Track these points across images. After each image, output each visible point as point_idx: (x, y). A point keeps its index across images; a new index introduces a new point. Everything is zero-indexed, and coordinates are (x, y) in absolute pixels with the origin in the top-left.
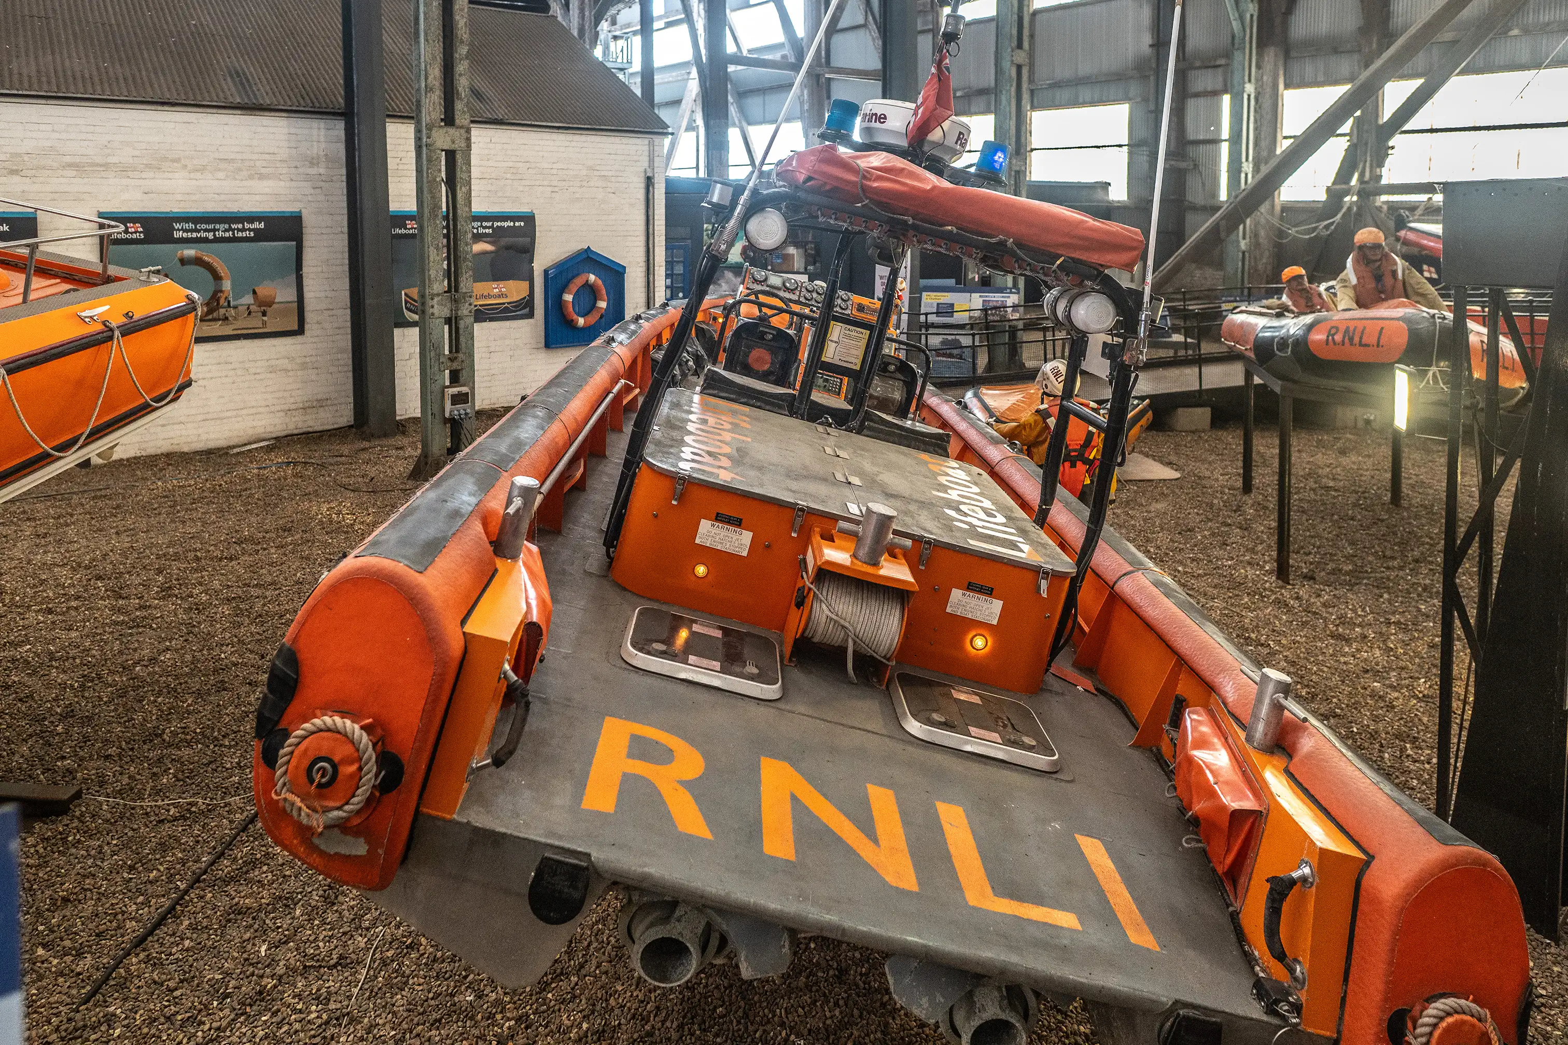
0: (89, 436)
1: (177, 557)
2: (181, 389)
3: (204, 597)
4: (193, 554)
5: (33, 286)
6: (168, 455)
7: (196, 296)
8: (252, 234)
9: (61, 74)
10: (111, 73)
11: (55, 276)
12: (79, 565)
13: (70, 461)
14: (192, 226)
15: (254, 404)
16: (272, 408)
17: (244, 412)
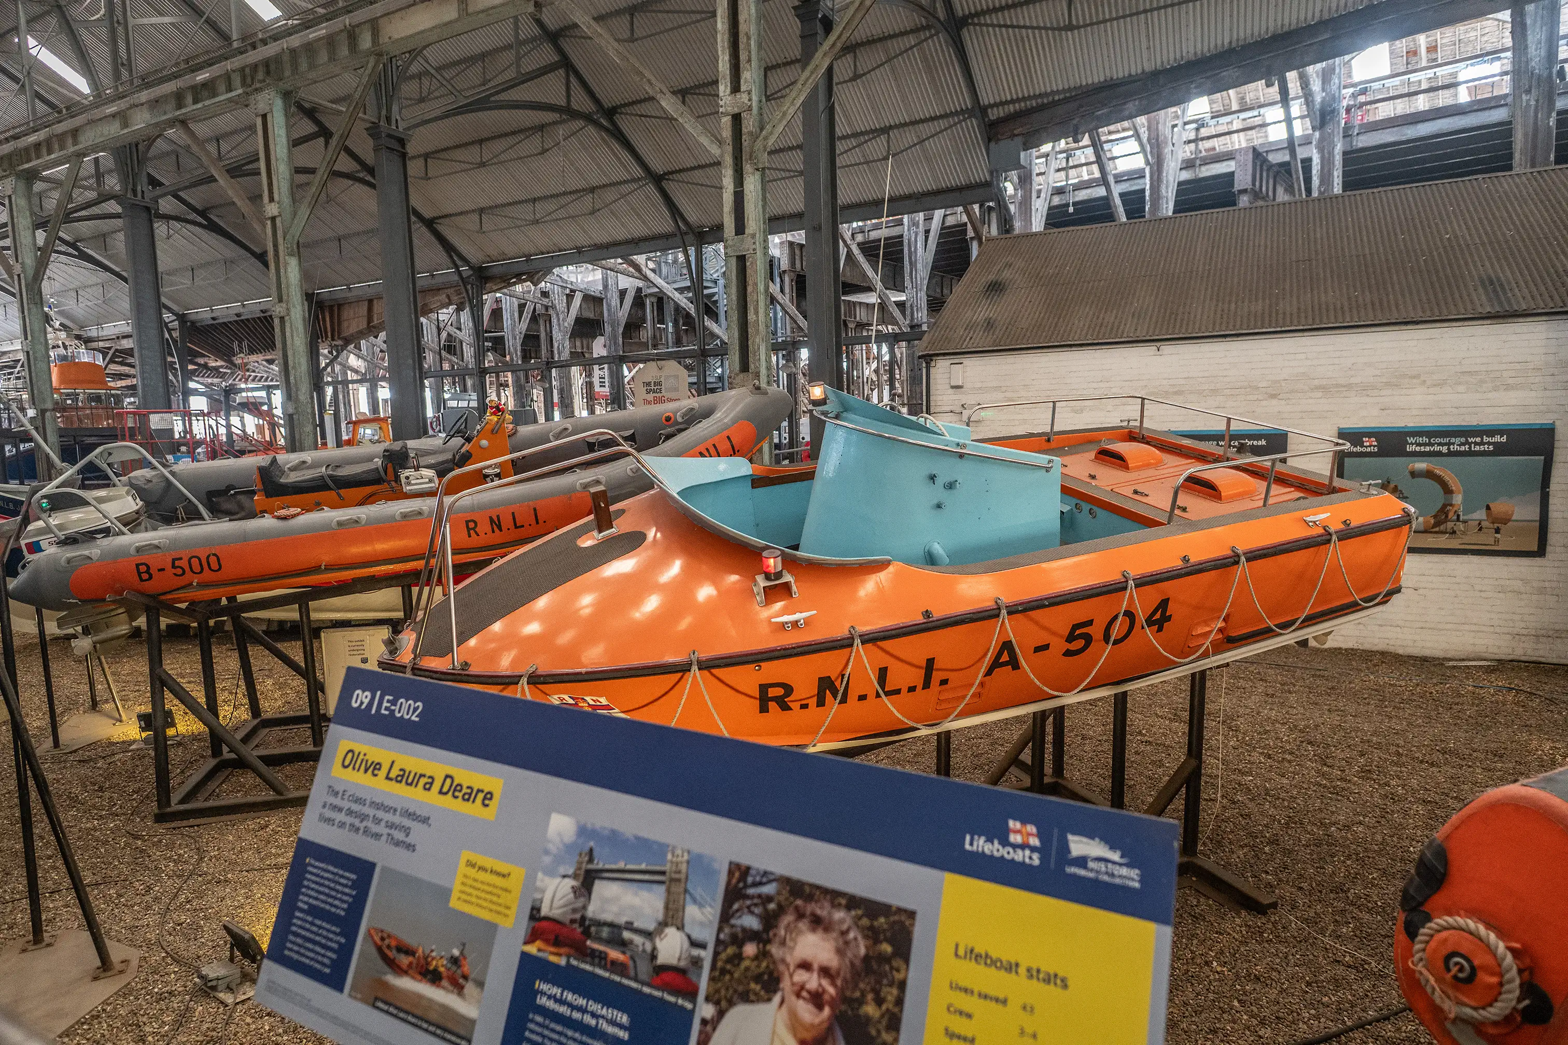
0: (1303, 622)
1: (1379, 746)
2: (1390, 594)
3: (1400, 790)
4: (1395, 749)
5: (1272, 493)
6: (1383, 653)
7: (1413, 510)
8: (1491, 448)
9: (1317, 307)
10: (1360, 300)
11: (1291, 485)
12: (1295, 726)
13: (1288, 638)
14: (1425, 440)
15: (1475, 621)
16: (1498, 630)
17: (1467, 627)
